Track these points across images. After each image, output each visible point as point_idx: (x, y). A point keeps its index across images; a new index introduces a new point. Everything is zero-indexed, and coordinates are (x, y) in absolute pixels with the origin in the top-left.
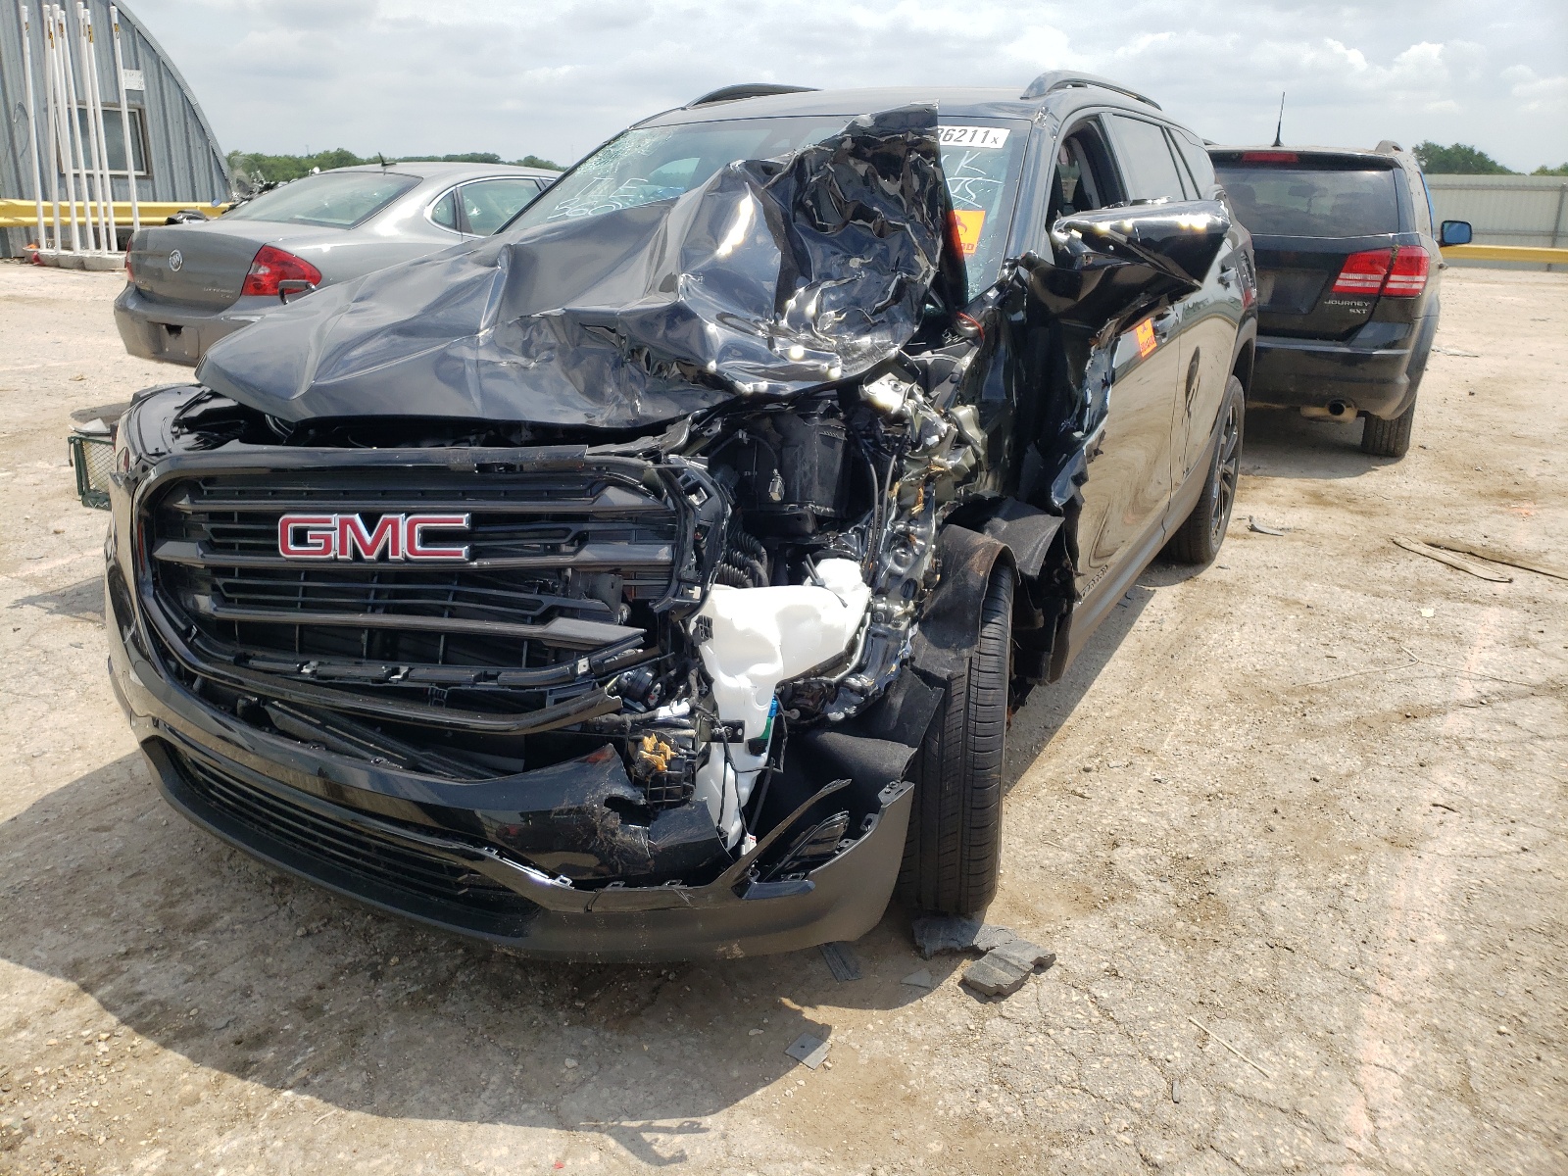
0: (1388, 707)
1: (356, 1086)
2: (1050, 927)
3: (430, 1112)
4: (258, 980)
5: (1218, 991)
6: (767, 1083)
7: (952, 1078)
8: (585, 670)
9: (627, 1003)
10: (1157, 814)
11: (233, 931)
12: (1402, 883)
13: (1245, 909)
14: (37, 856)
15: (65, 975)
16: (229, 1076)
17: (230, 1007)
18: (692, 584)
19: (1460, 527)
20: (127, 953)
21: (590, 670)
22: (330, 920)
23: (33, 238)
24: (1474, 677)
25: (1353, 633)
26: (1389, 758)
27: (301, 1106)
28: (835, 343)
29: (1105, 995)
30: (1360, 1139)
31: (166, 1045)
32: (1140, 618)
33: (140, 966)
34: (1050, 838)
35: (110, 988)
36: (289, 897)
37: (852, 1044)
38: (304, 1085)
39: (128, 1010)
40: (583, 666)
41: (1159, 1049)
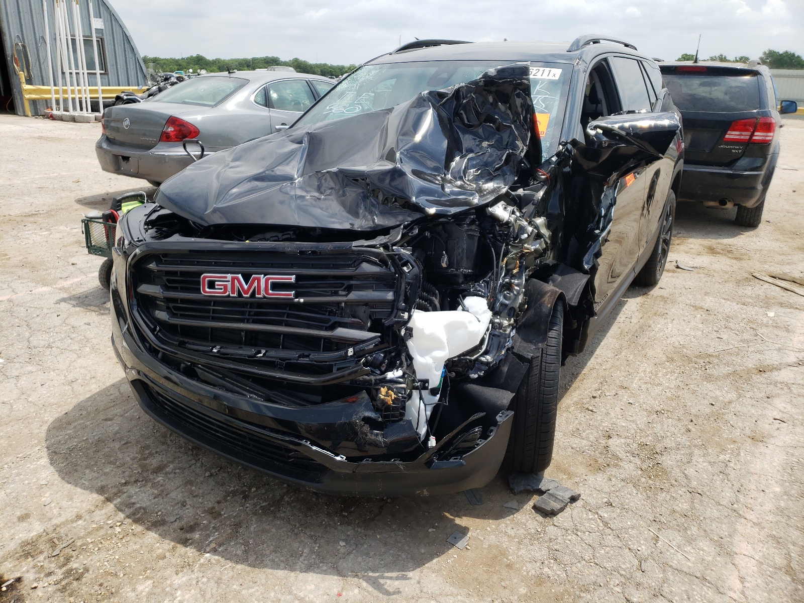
0: (750, 365)
1: (239, 552)
2: (577, 479)
3: (276, 566)
4: (189, 498)
5: (663, 514)
6: (438, 556)
7: (530, 556)
8: (352, 354)
9: (368, 513)
10: (630, 421)
11: (175, 473)
12: (758, 460)
13: (676, 472)
14: (79, 433)
15: (97, 493)
16: (178, 545)
17: (176, 511)
18: (404, 311)
19: (788, 267)
20: (125, 483)
21: (354, 354)
22: (221, 468)
23: (49, 106)
24: (795, 350)
25: (732, 325)
26: (751, 393)
27: (214, 562)
28: (475, 186)
29: (606, 515)
30: (735, 592)
31: (148, 529)
32: (619, 316)
33: (132, 490)
34: (576, 433)
35: (119, 500)
36: (200, 456)
37: (480, 537)
38: (214, 551)
39: (129, 511)
40: (350, 352)
41: (634, 544)
